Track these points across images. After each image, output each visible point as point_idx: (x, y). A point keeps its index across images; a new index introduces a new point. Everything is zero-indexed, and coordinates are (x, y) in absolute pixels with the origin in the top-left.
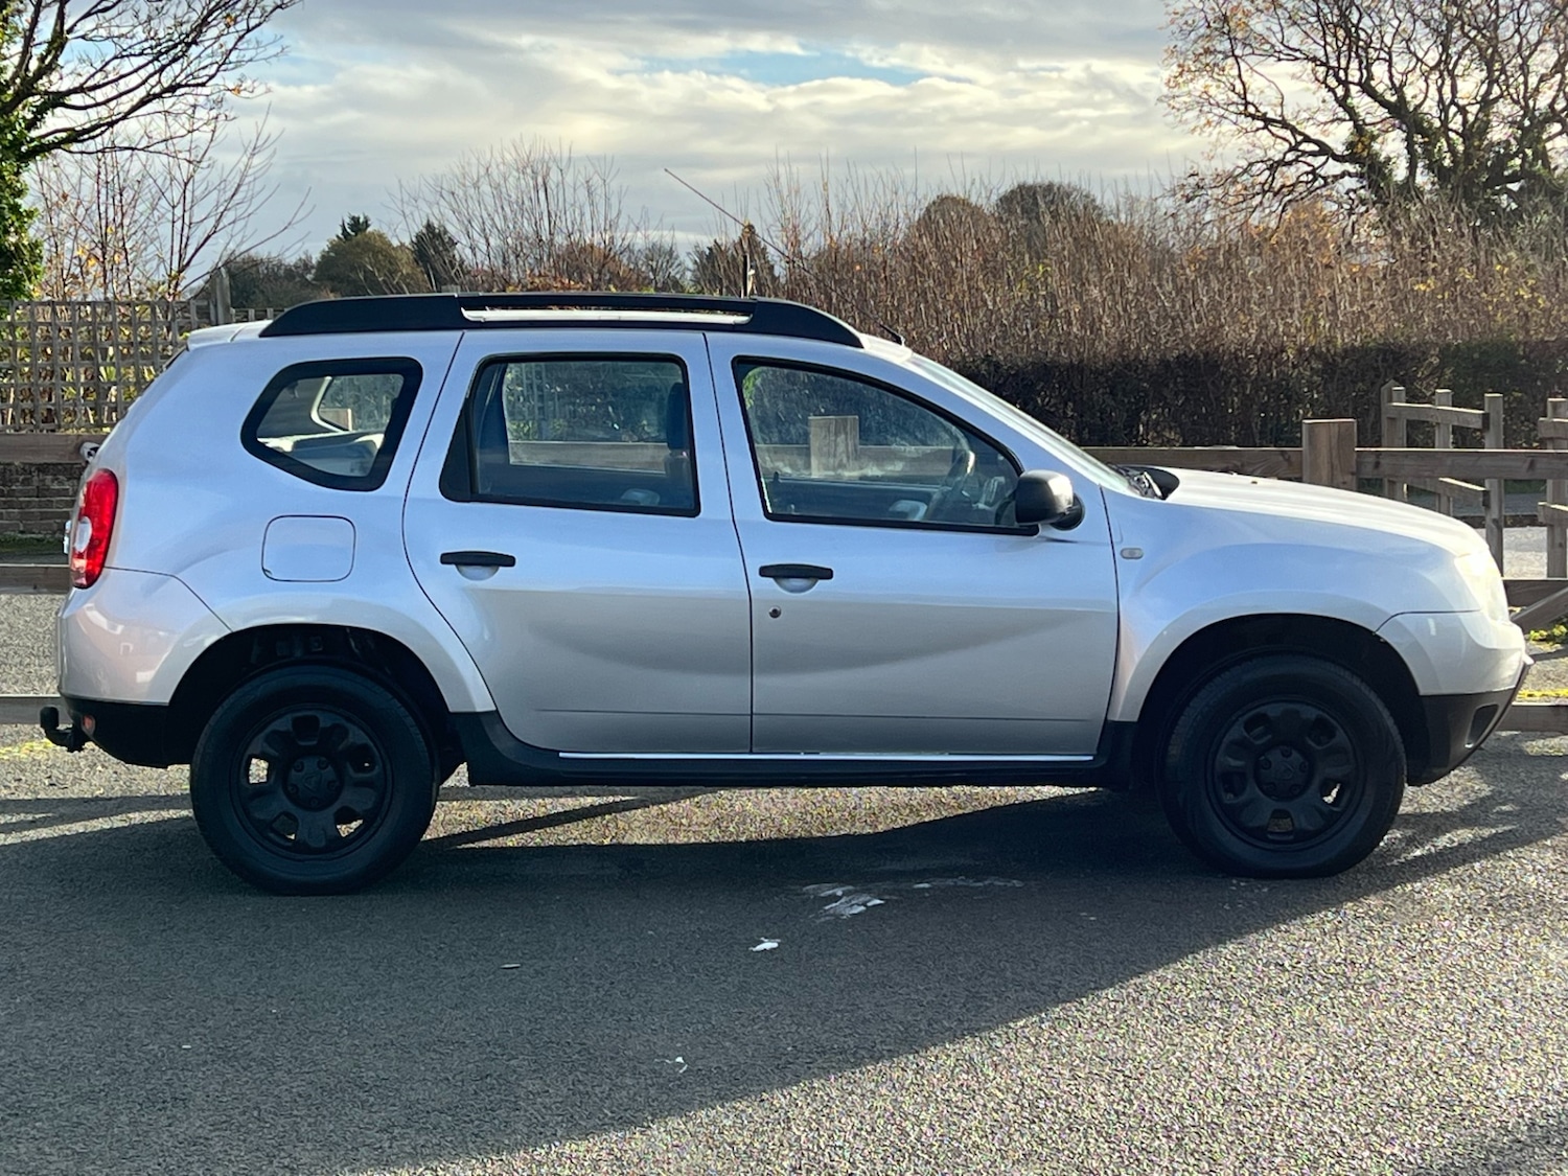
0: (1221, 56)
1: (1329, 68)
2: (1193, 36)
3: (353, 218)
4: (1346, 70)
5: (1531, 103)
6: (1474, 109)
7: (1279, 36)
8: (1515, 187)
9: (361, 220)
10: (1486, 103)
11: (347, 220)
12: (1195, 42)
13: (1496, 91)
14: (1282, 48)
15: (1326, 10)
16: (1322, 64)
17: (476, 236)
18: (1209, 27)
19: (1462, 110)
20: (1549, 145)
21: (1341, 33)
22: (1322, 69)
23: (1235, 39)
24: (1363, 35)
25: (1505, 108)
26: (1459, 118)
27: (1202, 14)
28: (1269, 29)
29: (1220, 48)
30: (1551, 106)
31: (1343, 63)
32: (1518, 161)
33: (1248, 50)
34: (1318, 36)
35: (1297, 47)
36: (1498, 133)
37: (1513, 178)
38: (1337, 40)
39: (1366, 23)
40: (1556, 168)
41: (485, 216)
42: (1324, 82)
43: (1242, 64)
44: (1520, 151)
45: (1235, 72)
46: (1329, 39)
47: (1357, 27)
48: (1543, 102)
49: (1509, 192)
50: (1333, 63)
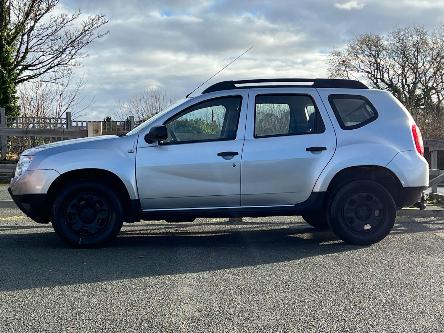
0: (342, 71)
1: (372, 74)
2: (335, 65)
3: (107, 117)
4: (377, 75)
5: (427, 84)
6: (411, 86)
7: (358, 65)
8: (422, 107)
9: (109, 118)
10: (415, 84)
11: (105, 118)
12: (336, 67)
13: (417, 81)
14: (359, 69)
15: (371, 59)
16: (370, 74)
17: (140, 114)
18: (339, 63)
19: (408, 86)
20: (432, 96)
21: (375, 65)
22: (370, 75)
23: (347, 66)
24: (381, 66)
25: (420, 85)
26: (408, 88)
27: (338, 60)
28: (356, 64)
29: (342, 69)
30: (432, 85)
31: (376, 74)
32: (423, 100)
33: (350, 69)
34: (369, 66)
35: (363, 69)
36: (418, 92)
37: (422, 105)
38: (374, 67)
39: (382, 63)
40: (434, 102)
41: (143, 109)
42: (371, 78)
43: (348, 73)
44: (424, 98)
45: (347, 76)
46: (372, 67)
47: (379, 63)
48: (430, 85)
49: (421, 109)
50: (373, 73)
